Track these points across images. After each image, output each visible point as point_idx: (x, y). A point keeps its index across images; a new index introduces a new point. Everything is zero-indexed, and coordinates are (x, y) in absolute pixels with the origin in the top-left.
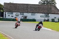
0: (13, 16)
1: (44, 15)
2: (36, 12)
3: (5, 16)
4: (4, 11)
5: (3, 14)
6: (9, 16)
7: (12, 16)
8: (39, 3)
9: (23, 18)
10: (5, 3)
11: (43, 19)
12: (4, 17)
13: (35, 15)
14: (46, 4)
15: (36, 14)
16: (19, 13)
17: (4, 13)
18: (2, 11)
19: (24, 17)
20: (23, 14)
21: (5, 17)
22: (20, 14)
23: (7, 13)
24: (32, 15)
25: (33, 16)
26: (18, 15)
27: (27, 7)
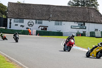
0: (23, 26)
2: (64, 19)
3: (10, 25)
4: (8, 16)
5: (7, 21)
6: (17, 25)
7: (21, 26)
8: (69, 4)
10: (10, 3)
11: (75, 31)
12: (8, 28)
13: (61, 25)
15: (63, 23)
16: (34, 21)
17: (9, 20)
19: (43, 28)
20: (41, 23)
21: (10, 27)
22: (36, 23)
23: (13, 20)
24: (56, 24)
25: (58, 26)
26: (32, 24)
27: (49, 11)
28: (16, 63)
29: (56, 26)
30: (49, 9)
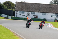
0: (24, 16)
1: (55, 15)
2: (47, 12)
3: (17, 15)
4: (16, 10)
5: (15, 13)
6: (21, 15)
7: (23, 15)
8: (50, 3)
9: (34, 17)
10: (17, 2)
11: (54, 19)
13: (46, 15)
14: (57, 4)
17: (16, 12)
18: (14, 10)
20: (34, 14)
22: (31, 14)
23: (18, 12)
28: (20, 36)
29: (43, 16)
30: (39, 6)
